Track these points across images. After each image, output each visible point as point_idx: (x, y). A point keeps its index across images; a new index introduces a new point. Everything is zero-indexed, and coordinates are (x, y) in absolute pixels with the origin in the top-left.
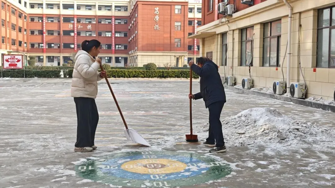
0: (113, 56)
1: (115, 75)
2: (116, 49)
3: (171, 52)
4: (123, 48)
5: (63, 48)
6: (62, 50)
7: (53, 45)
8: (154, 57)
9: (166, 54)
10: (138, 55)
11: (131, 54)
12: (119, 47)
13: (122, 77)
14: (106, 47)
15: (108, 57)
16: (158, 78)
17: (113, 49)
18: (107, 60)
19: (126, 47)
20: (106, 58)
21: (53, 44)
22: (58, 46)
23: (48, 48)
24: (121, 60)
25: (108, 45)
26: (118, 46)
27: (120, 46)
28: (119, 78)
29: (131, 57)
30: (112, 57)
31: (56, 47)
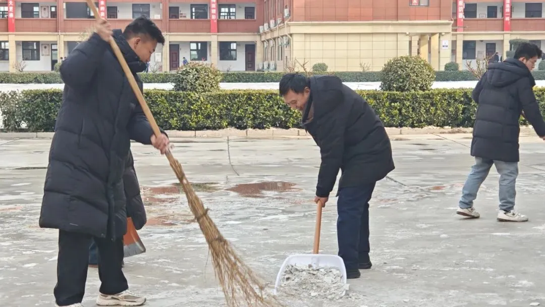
0: (214, 40)
1: (240, 118)
2: (222, 18)
3: (400, 22)
4: (241, 16)
5: (65, 17)
6: (61, 25)
7: (36, 9)
8: (344, 38)
9: (383, 29)
10: (291, 35)
11: (265, 33)
12: (229, 13)
13: (274, 125)
14: (192, 12)
15: (197, 43)
16: (442, 125)
17: (214, 17)
18: (195, 53)
19: (249, 13)
20: (193, 46)
21: (37, 5)
22: (52, 12)
23: (23, 16)
24: (235, 50)
25: (197, 6)
26: (227, 10)
27: (232, 10)
28: (258, 132)
29: (268, 40)
30: (210, 42)
31: (45, 15)
